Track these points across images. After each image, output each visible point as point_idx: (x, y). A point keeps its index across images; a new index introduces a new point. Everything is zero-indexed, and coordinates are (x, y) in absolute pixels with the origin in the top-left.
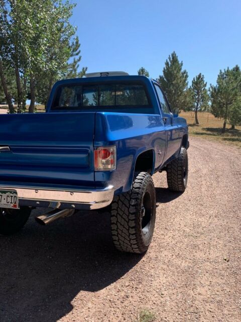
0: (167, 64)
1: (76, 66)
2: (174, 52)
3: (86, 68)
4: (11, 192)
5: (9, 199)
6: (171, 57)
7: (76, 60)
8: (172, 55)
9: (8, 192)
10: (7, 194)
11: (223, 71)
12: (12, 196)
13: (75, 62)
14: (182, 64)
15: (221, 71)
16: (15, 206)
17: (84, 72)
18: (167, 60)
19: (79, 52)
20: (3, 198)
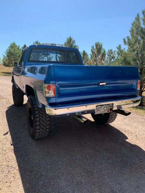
5: (105, 109)
10: (104, 106)
12: (106, 107)
16: (108, 111)
20: (102, 109)
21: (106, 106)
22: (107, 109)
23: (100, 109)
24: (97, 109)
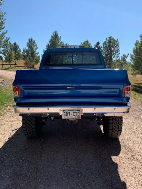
0: (52, 37)
1: (4, 36)
2: (56, 31)
3: (9, 38)
4: (76, 110)
5: (75, 114)
6: (54, 33)
7: (4, 33)
8: (55, 32)
9: (74, 110)
10: (73, 111)
11: (82, 43)
12: (76, 113)
13: (3, 34)
14: (60, 38)
15: (81, 43)
16: (79, 117)
17: (8, 40)
18: (52, 35)
19: (4, 27)
20: (70, 114)
21: (76, 111)
22: (77, 115)
23: (69, 113)
24: (65, 113)
